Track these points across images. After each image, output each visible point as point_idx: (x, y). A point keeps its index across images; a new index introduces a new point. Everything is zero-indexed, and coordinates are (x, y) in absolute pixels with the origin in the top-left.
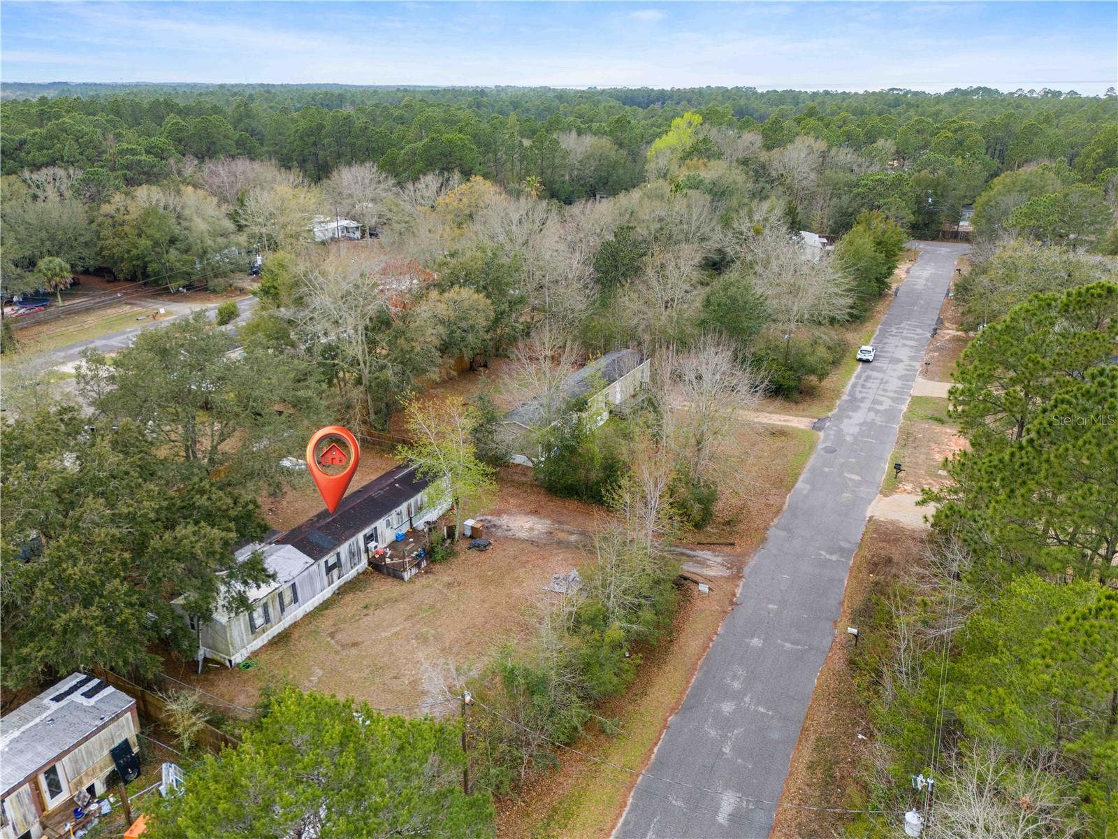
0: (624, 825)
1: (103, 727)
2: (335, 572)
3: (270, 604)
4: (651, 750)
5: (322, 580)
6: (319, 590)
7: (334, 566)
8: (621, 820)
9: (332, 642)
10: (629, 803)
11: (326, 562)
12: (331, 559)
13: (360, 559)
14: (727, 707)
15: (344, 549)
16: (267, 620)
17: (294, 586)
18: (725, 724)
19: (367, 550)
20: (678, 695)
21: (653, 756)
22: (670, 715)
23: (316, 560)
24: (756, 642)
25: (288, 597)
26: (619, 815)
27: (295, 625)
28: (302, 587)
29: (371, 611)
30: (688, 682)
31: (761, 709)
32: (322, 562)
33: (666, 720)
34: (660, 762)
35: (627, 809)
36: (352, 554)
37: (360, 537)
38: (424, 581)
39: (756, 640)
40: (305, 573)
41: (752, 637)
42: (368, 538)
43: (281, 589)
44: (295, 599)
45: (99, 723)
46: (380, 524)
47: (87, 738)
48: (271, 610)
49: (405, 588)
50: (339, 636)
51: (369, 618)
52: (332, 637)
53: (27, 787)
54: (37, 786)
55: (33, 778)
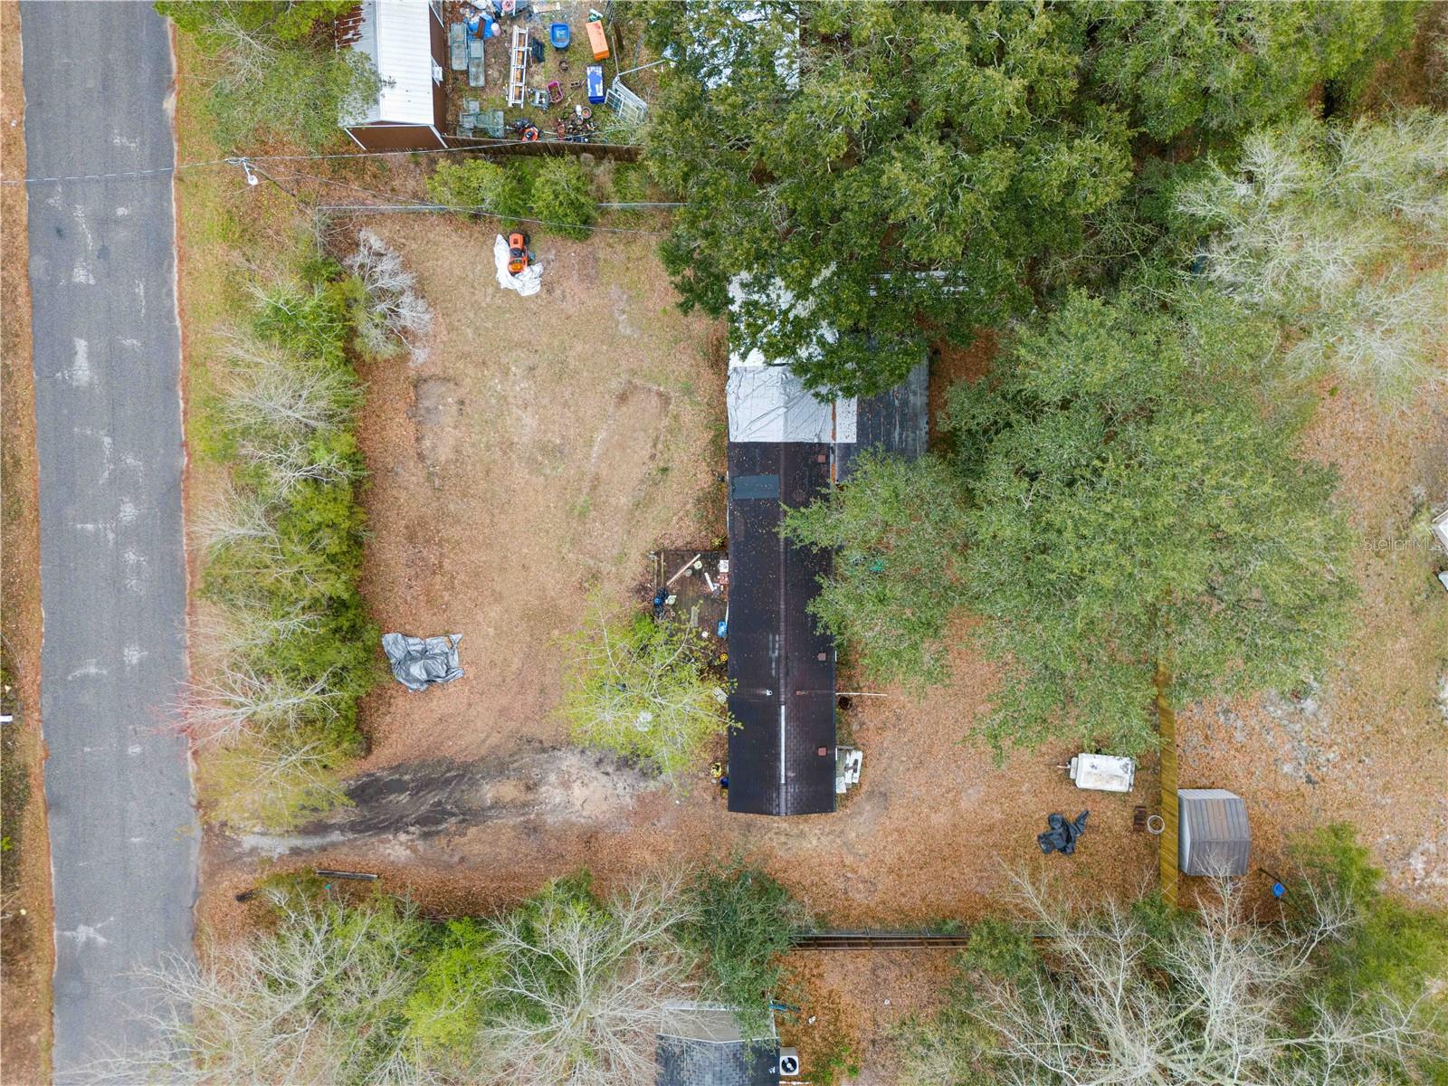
0: (171, 290)
8: (176, 294)
9: (655, 388)
10: (178, 318)
14: (129, 512)
18: (122, 482)
21: (181, 393)
22: (188, 466)
24: (133, 655)
26: (180, 300)
29: (652, 466)
31: (90, 527)
33: (189, 455)
34: (169, 388)
35: (176, 311)
39: (135, 661)
41: (141, 663)
49: (643, 542)
50: (655, 400)
51: (646, 454)
52: (660, 395)
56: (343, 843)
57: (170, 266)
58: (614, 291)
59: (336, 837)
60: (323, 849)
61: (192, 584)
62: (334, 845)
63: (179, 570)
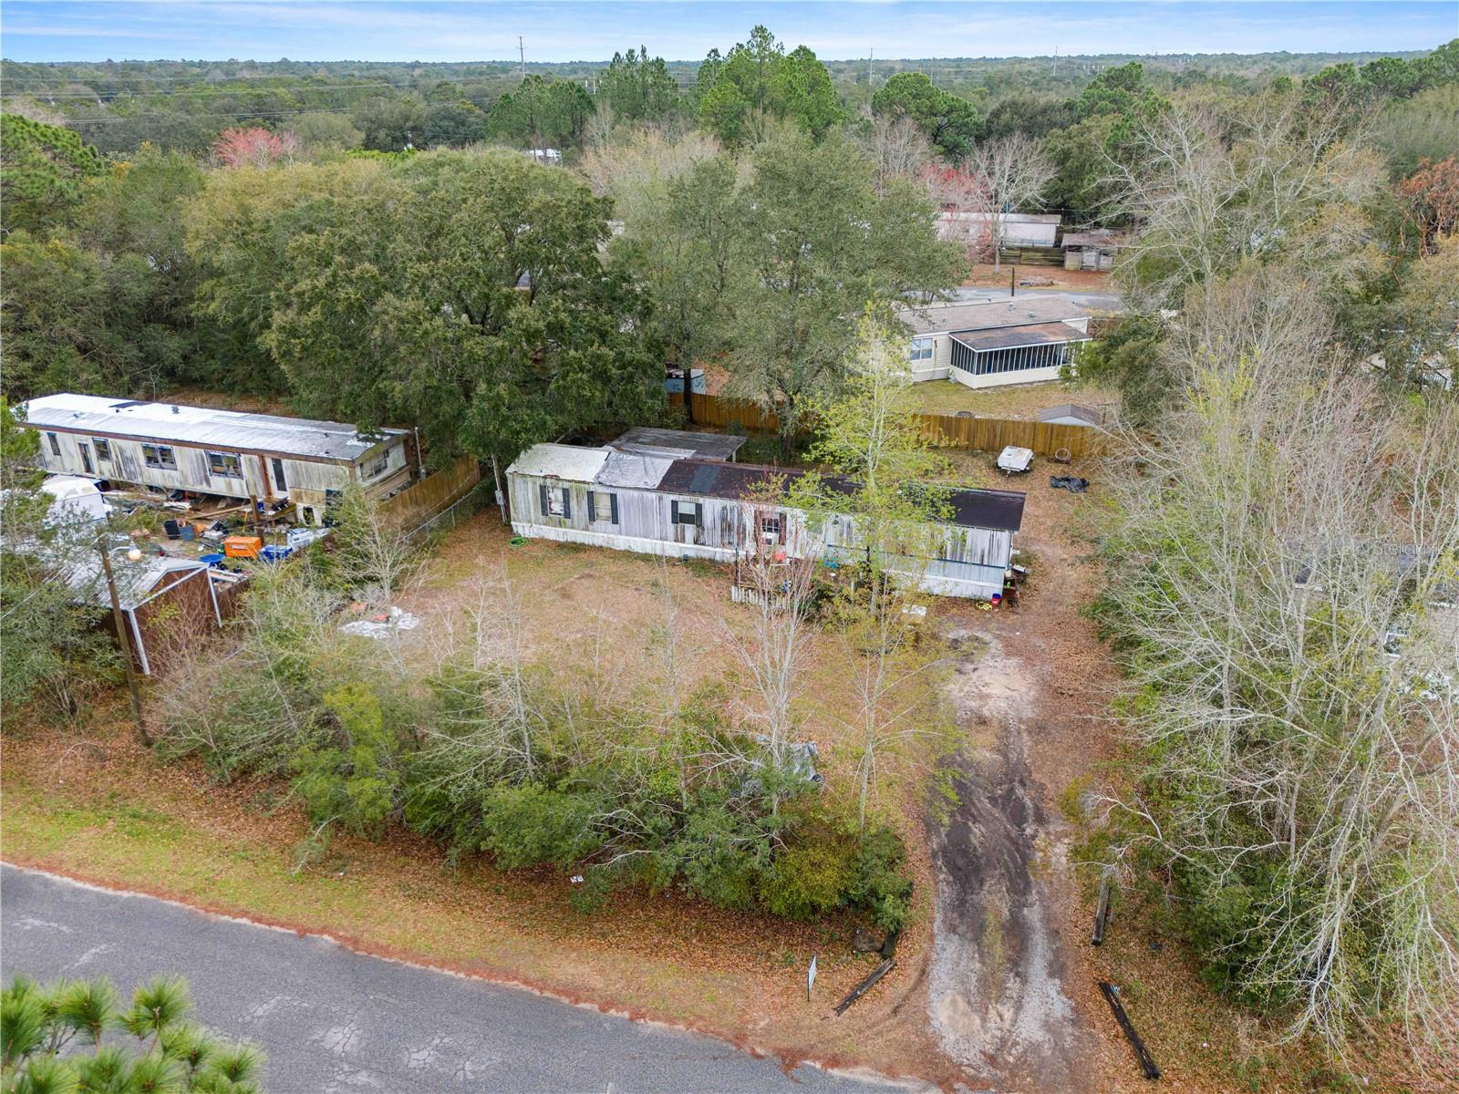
1: (321, 459)
2: (690, 530)
3: (573, 494)
5: (663, 523)
6: (656, 532)
7: (686, 519)
8: (88, 887)
9: (570, 580)
10: (119, 893)
11: (675, 504)
12: (686, 505)
13: (741, 541)
15: (712, 507)
16: (567, 514)
17: (613, 497)
19: (757, 537)
21: (226, 918)
22: (337, 937)
23: (662, 488)
25: (604, 508)
26: (101, 883)
28: (628, 512)
29: (646, 590)
32: (669, 498)
33: (323, 931)
35: (110, 892)
36: (727, 527)
37: (749, 510)
38: (741, 616)
40: (636, 494)
42: (763, 522)
43: (592, 488)
44: (615, 520)
45: (320, 453)
46: (795, 515)
47: (307, 459)
48: (573, 503)
50: (584, 581)
51: (632, 593)
52: (580, 578)
53: (255, 458)
54: (264, 466)
55: (261, 453)
56: (1046, 908)
57: (46, 883)
58: (464, 583)
59: (1033, 915)
60: (1054, 934)
61: (526, 982)
62: (1048, 919)
63: (491, 994)
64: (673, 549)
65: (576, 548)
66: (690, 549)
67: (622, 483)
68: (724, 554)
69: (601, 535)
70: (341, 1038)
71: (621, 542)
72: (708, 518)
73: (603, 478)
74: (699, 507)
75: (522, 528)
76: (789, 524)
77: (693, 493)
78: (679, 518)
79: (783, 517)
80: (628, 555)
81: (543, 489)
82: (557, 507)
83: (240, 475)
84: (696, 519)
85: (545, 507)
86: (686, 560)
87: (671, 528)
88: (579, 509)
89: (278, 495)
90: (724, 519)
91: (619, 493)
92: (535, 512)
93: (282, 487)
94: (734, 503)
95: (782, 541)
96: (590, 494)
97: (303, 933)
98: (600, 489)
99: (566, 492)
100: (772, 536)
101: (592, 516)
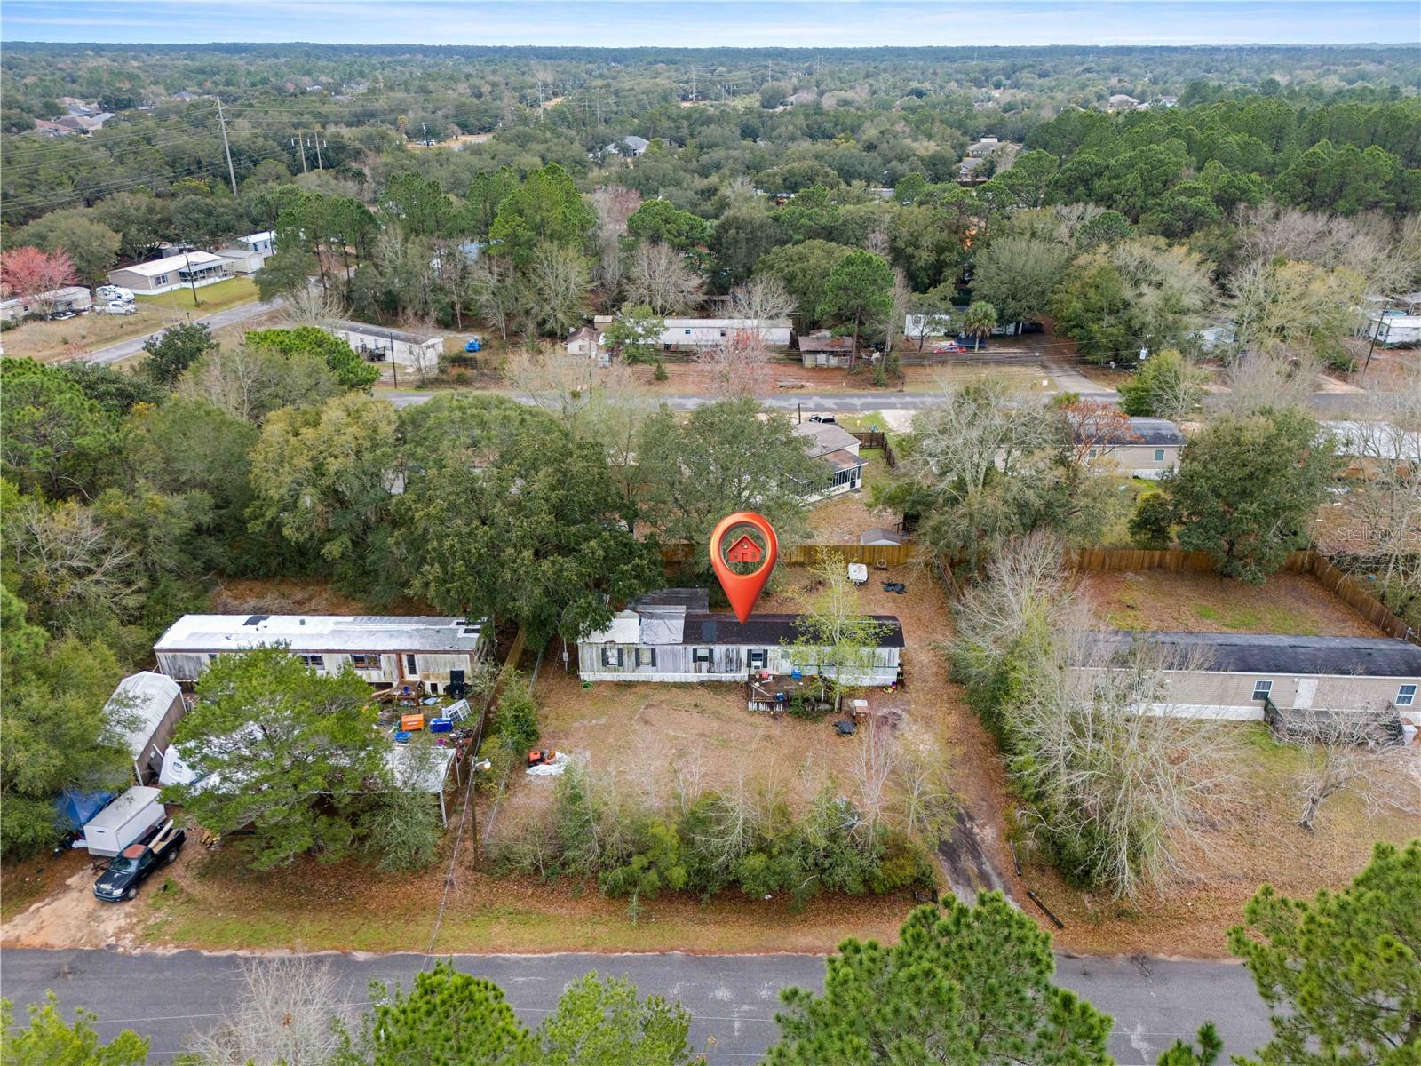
0: (525, 959)
1: (448, 652)
2: (705, 665)
3: (625, 652)
4: (626, 950)
5: (687, 662)
6: (682, 668)
7: (702, 659)
8: (529, 955)
9: (642, 710)
11: (695, 651)
12: (703, 651)
13: (739, 669)
15: (720, 650)
16: (620, 664)
17: (653, 651)
18: (695, 998)
19: (749, 665)
20: (714, 948)
21: (618, 954)
22: (681, 951)
23: (685, 642)
25: (646, 657)
26: (535, 952)
27: (646, 683)
28: (663, 659)
29: (693, 710)
30: (743, 951)
31: (737, 1025)
32: (691, 648)
33: (672, 949)
34: (612, 962)
35: (544, 955)
36: (729, 660)
37: (744, 650)
38: (760, 720)
40: (669, 647)
42: (753, 656)
43: (639, 647)
44: (654, 664)
45: (447, 648)
46: (773, 651)
47: (436, 652)
48: (625, 657)
49: (740, 715)
50: (651, 710)
51: (685, 714)
52: (647, 708)
53: (394, 656)
54: (400, 660)
55: (399, 653)
56: (992, 863)
57: (504, 959)
58: (576, 725)
59: (988, 867)
60: (1000, 875)
61: (787, 951)
62: (995, 868)
63: (776, 960)
64: (693, 677)
65: (629, 685)
66: (704, 676)
67: (659, 641)
68: (727, 677)
69: (645, 674)
70: (723, 994)
71: (657, 676)
72: (717, 657)
73: (645, 640)
74: (711, 651)
75: (587, 676)
76: (770, 655)
77: (707, 643)
78: (697, 659)
79: (766, 651)
80: (664, 685)
81: (604, 651)
82: (613, 660)
83: (379, 668)
84: (709, 658)
85: (605, 662)
86: (702, 684)
87: (692, 665)
88: (629, 661)
89: (409, 678)
90: (727, 657)
91: (657, 648)
92: (597, 664)
93: (413, 670)
94: (734, 646)
95: (765, 666)
96: (637, 651)
97: (663, 953)
98: (644, 647)
99: (620, 652)
100: (759, 663)
101: (638, 663)
